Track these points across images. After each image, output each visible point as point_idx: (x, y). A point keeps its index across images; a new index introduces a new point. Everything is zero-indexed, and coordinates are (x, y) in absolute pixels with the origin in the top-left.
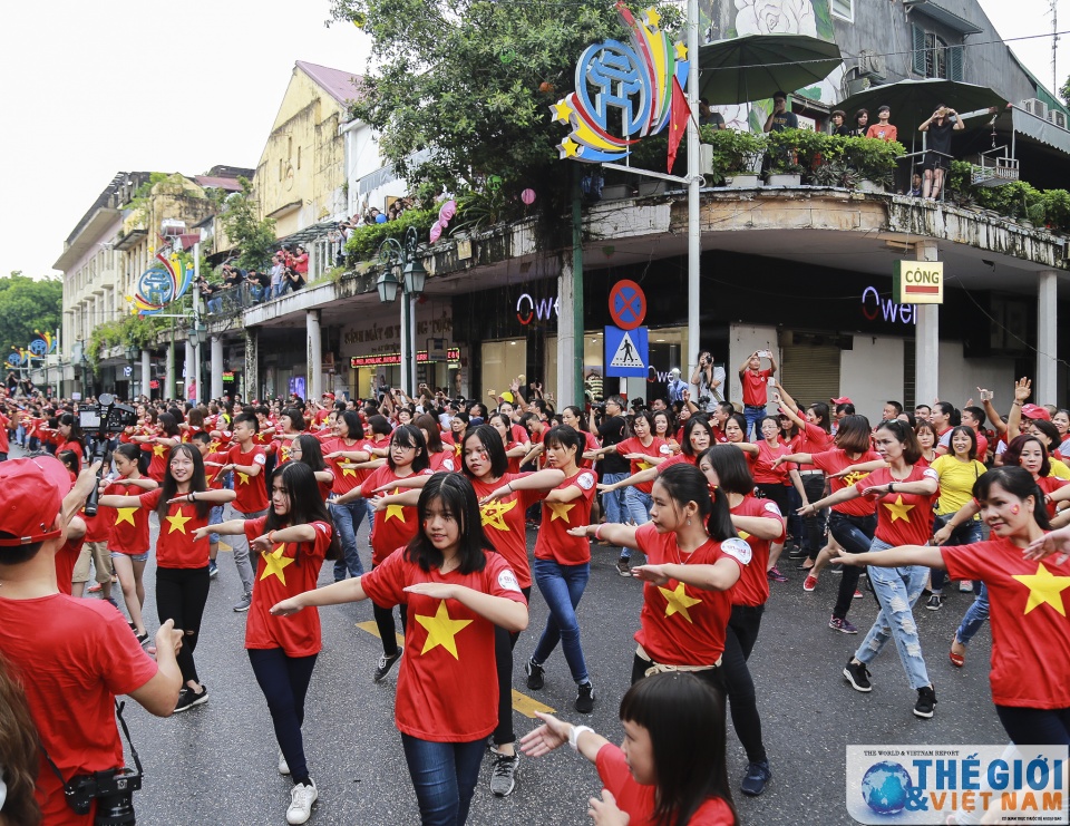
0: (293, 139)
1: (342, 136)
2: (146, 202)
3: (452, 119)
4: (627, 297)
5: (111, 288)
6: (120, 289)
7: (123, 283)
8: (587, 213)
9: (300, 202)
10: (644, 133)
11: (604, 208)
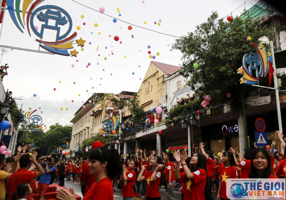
0: (150, 83)
1: (165, 82)
2: (102, 102)
3: (209, 74)
4: (260, 123)
5: (88, 128)
6: (92, 128)
7: (93, 126)
8: (246, 100)
9: (152, 101)
10: (262, 76)
11: (251, 98)
